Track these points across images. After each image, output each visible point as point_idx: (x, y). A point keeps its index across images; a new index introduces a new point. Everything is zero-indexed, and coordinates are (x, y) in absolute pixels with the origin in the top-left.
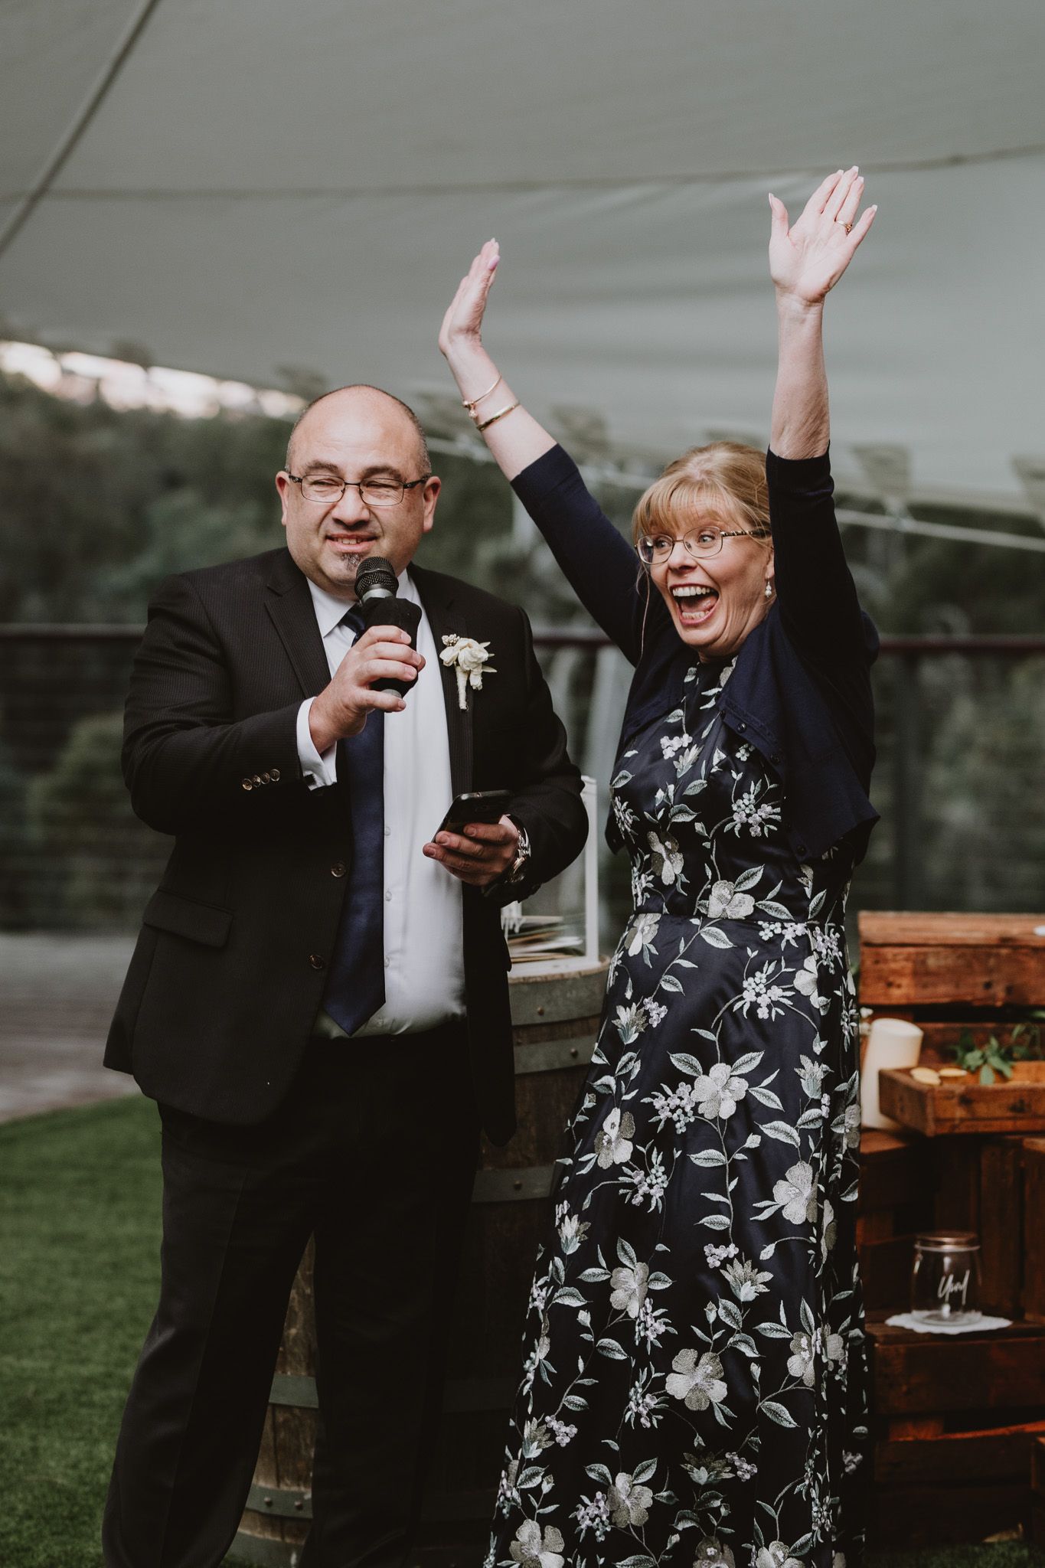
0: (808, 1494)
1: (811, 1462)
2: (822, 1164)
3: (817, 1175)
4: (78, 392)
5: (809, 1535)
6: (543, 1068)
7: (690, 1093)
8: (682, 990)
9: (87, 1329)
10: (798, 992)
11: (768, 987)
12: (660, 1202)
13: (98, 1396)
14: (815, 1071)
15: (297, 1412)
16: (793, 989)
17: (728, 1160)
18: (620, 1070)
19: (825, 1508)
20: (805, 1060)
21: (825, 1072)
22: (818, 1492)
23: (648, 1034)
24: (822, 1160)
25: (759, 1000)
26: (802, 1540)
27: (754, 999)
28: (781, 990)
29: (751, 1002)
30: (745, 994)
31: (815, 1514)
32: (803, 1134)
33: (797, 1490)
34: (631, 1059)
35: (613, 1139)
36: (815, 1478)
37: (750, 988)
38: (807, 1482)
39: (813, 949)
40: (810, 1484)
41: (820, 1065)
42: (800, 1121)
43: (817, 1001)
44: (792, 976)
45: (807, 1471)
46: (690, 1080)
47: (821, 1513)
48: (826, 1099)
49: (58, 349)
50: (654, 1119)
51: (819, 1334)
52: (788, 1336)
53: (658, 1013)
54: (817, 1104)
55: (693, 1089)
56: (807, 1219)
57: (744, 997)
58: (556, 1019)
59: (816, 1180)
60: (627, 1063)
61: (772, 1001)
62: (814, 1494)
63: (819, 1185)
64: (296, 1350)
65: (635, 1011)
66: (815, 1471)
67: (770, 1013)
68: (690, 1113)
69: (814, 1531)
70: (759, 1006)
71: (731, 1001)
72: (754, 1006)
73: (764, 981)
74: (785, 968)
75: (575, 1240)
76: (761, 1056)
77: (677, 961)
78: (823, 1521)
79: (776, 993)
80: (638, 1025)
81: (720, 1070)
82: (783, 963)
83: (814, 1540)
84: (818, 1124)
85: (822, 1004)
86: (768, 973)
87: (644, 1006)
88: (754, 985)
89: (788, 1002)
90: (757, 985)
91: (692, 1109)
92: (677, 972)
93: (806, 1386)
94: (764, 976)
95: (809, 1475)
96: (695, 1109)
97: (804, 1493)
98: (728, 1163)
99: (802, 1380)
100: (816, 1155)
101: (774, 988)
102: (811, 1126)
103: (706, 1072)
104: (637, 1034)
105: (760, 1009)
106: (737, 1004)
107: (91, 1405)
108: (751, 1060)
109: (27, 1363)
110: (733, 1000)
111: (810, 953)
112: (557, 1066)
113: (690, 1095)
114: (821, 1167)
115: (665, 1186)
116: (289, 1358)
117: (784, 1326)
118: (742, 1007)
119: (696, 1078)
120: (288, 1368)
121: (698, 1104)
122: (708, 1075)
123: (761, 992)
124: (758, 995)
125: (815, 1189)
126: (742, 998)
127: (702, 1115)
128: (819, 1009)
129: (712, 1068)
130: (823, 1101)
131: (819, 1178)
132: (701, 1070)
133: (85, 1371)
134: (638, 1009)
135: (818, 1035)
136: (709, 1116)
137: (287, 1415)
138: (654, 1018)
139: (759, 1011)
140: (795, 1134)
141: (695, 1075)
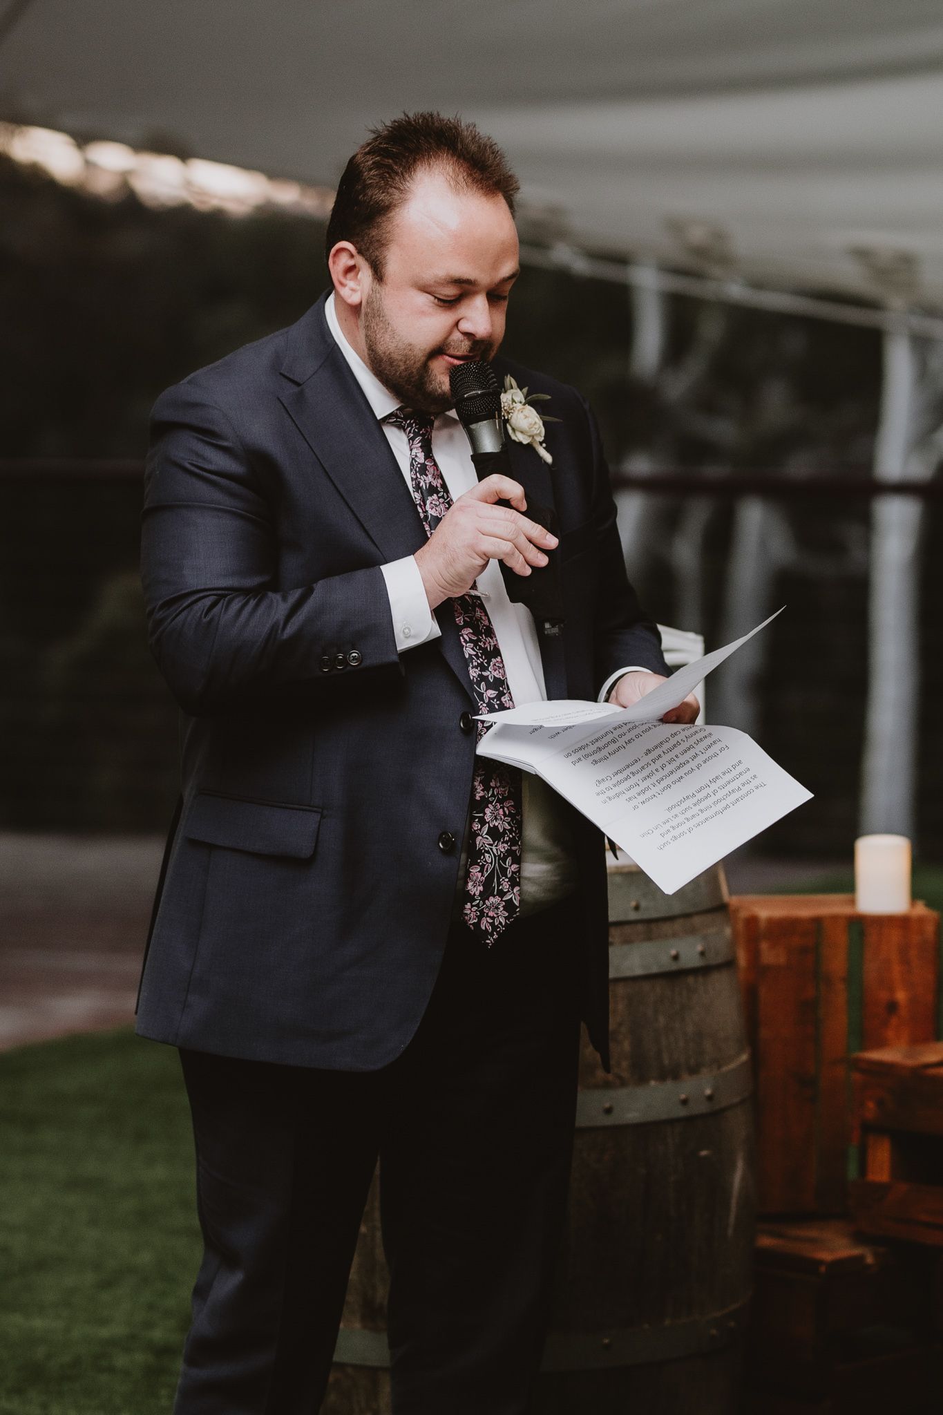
4: (103, 185)
6: (639, 972)
9: (107, 1284)
13: (121, 1361)
15: (350, 1370)
49: (83, 139)
58: (654, 915)
107: (111, 1370)
109: (38, 1323)
112: (655, 970)
133: (104, 1333)
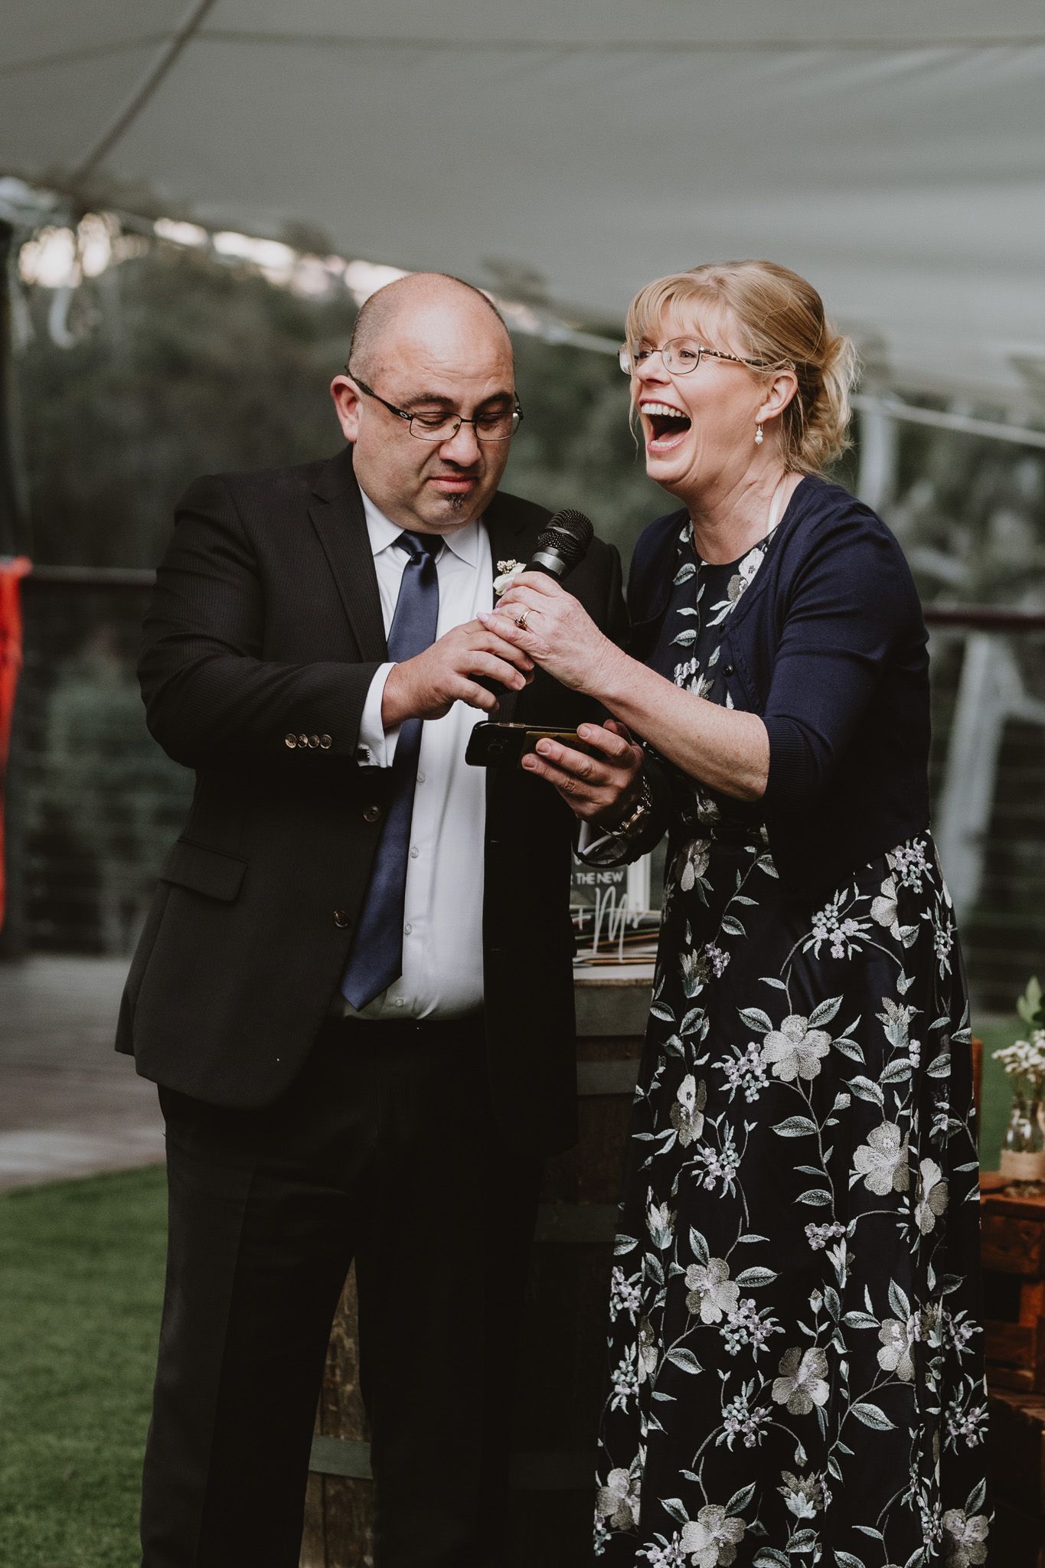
0: (915, 1503)
1: (916, 1466)
2: (914, 1123)
3: (907, 1136)
5: (920, 1550)
7: (759, 1053)
8: (745, 933)
10: (876, 923)
11: (841, 921)
12: (732, 1184)
14: (899, 1014)
15: (350, 1483)
16: (870, 920)
17: (820, 1128)
18: (686, 1029)
19: (936, 1516)
20: (887, 1003)
21: (911, 1015)
22: (926, 1499)
23: (713, 986)
24: (913, 1117)
25: (832, 937)
26: (914, 1556)
27: (826, 936)
28: (856, 923)
29: (822, 940)
30: (815, 931)
31: (925, 1525)
32: (888, 1089)
33: (903, 1501)
34: (698, 1016)
35: (691, 1112)
36: (921, 1484)
37: (820, 924)
38: (913, 1490)
39: (891, 868)
40: (916, 1492)
41: (905, 1008)
42: (883, 1075)
43: (898, 932)
44: (868, 904)
45: (912, 1478)
46: (759, 1038)
47: (932, 1522)
48: (915, 1045)
50: (726, 1087)
51: (917, 1319)
52: (875, 1325)
53: (722, 961)
54: (904, 1053)
55: (762, 1048)
56: (893, 1189)
57: (815, 935)
59: (906, 1141)
60: (695, 1020)
61: (847, 937)
62: (922, 1502)
63: (910, 1147)
64: (351, 1410)
65: (696, 958)
66: (919, 1475)
67: (846, 951)
68: (763, 1077)
69: (927, 1545)
70: (832, 944)
71: (800, 941)
72: (827, 944)
73: (835, 914)
74: (859, 895)
75: (667, 1231)
76: (840, 1001)
77: (736, 898)
78: (935, 1532)
79: (851, 926)
80: (701, 975)
81: (793, 1023)
82: (857, 891)
83: (927, 1554)
84: (908, 1075)
85: (904, 935)
86: (840, 904)
87: (706, 952)
88: (824, 920)
89: (866, 937)
90: (828, 919)
91: (764, 1072)
92: (738, 910)
93: (901, 1381)
94: (835, 908)
95: (914, 1481)
96: (768, 1071)
97: (910, 1503)
98: (819, 1131)
99: (896, 1375)
100: (904, 1113)
101: (849, 921)
102: (896, 1080)
103: (777, 1027)
104: (702, 986)
105: (834, 947)
106: (807, 944)
108: (829, 1008)
110: (802, 939)
111: (888, 874)
113: (759, 1056)
114: (912, 1126)
115: (737, 1165)
116: (343, 1419)
117: (870, 1314)
118: (813, 947)
119: (765, 1035)
120: (341, 1431)
121: (770, 1065)
122: (779, 1030)
123: (833, 927)
124: (830, 931)
125: (905, 1151)
126: (812, 937)
127: (778, 1078)
128: (901, 942)
129: (784, 1022)
130: (911, 1048)
131: (910, 1139)
132: (771, 1026)
134: (699, 956)
135: (903, 972)
136: (787, 1077)
137: (339, 1487)
138: (718, 966)
139: (833, 950)
140: (878, 1090)
141: (765, 1031)
